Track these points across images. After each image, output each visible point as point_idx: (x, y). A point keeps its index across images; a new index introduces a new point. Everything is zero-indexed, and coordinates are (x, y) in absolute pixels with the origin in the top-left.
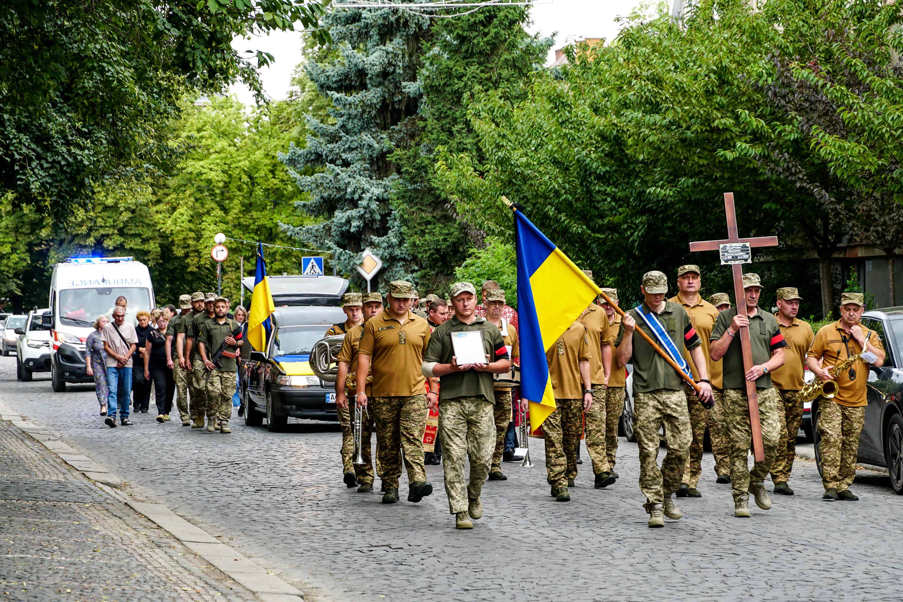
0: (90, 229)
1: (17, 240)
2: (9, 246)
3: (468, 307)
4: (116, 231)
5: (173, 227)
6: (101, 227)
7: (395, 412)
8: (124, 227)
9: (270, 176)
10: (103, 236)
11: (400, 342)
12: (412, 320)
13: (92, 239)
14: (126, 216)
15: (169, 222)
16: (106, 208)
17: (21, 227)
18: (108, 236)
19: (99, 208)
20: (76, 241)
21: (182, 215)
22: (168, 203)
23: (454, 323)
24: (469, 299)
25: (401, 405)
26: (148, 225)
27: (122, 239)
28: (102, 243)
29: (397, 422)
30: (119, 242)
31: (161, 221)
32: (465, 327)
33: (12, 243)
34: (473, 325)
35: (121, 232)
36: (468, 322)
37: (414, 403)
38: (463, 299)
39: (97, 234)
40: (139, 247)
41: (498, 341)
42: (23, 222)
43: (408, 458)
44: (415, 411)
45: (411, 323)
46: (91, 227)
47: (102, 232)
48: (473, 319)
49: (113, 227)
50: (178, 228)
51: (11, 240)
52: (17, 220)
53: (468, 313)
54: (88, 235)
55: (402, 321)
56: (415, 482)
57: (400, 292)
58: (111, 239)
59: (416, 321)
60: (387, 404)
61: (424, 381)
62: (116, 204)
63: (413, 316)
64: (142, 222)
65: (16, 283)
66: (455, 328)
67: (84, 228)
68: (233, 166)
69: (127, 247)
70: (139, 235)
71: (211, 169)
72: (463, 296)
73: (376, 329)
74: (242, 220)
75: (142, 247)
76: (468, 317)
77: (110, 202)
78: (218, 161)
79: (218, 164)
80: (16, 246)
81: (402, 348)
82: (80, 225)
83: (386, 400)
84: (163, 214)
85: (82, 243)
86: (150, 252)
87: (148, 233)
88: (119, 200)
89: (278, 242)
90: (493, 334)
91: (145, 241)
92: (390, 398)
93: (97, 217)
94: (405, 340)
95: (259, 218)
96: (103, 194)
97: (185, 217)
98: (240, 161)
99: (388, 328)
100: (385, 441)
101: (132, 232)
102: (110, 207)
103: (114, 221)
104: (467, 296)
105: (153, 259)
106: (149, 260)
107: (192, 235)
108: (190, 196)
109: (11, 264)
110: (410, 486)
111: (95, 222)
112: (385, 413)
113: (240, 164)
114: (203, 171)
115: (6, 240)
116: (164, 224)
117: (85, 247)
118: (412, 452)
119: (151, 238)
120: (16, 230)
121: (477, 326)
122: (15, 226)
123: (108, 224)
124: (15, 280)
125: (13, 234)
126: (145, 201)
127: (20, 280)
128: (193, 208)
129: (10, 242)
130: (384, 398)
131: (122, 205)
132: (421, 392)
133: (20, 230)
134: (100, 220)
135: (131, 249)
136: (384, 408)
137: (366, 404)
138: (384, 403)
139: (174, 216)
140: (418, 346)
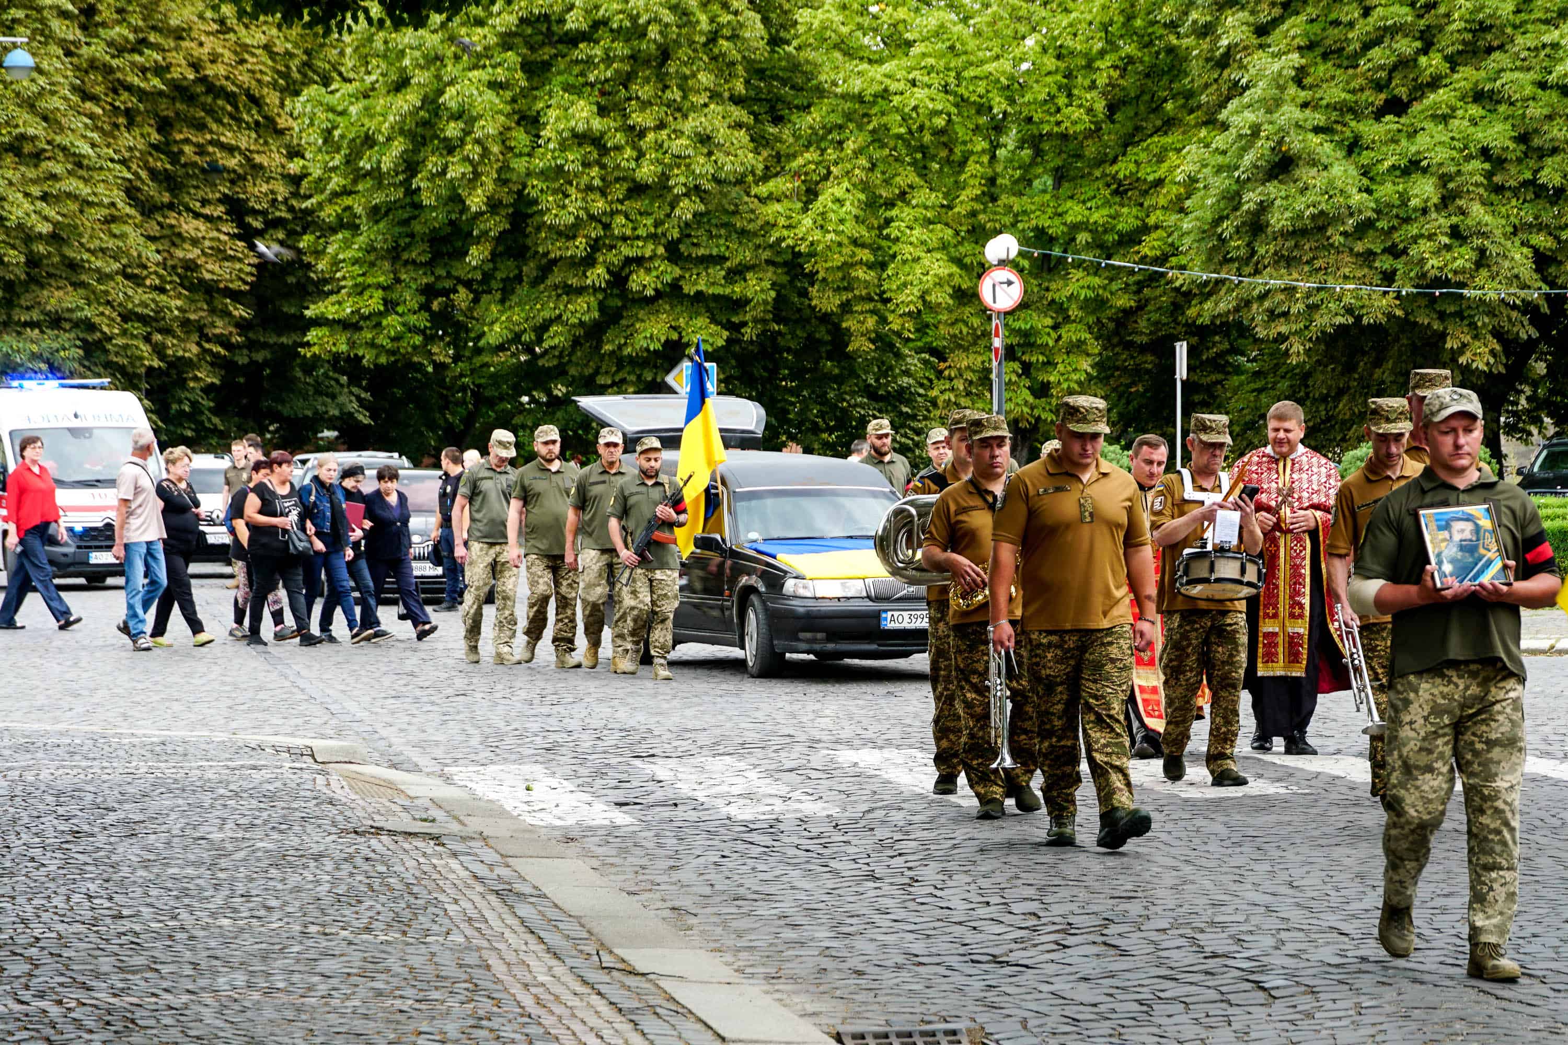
0: (595, 246)
1: (398, 281)
2: (379, 294)
3: (1466, 449)
4: (661, 250)
5: (817, 235)
6: (624, 239)
7: (1072, 662)
8: (679, 241)
9: (1062, 100)
10: (628, 261)
11: (1082, 520)
12: (1105, 475)
13: (600, 270)
14: (687, 209)
15: (807, 221)
16: (637, 189)
17: (407, 247)
18: (639, 261)
19: (619, 191)
20: (556, 277)
21: (839, 201)
22: (797, 174)
23: (1427, 485)
24: (1468, 430)
25: (1083, 649)
26: (743, 233)
27: (677, 272)
28: (626, 279)
29: (1074, 683)
30: (668, 278)
31: (782, 221)
32: (1452, 497)
33: (384, 289)
34: (1472, 489)
35: (674, 253)
36: (1462, 483)
37: (1111, 643)
38: (1454, 430)
39: (613, 258)
40: (718, 290)
41: (1532, 530)
42: (412, 235)
43: (1098, 757)
44: (1113, 661)
45: (1103, 481)
46: (597, 240)
47: (627, 251)
48: (1473, 477)
49: (653, 237)
50: (829, 237)
51: (381, 279)
52: (397, 230)
53: (1464, 462)
54: (589, 261)
55: (1085, 477)
56: (1115, 809)
57: (1084, 420)
58: (648, 270)
59: (1113, 476)
60: (1056, 647)
61: (1127, 601)
62: (665, 177)
63: (1105, 466)
64: (725, 225)
65: (358, 398)
66: (1428, 499)
67: (581, 242)
68: (970, 73)
69: (689, 289)
70: (722, 259)
71: (913, 83)
72: (1454, 423)
73: (1032, 492)
74: (982, 217)
75: (728, 291)
76: (1463, 470)
77: (646, 172)
78: (931, 61)
79: (930, 70)
80: (395, 296)
81: (1086, 531)
82: (569, 233)
83: (1054, 638)
84: (786, 203)
85: (573, 281)
86: (748, 301)
87: (745, 255)
88: (671, 167)
89: (1076, 274)
90: (1519, 513)
91: (737, 273)
92: (1061, 633)
93: (613, 213)
94: (1091, 514)
95: (1025, 212)
96: (628, 152)
97: (848, 206)
98: (982, 62)
99: (1058, 489)
100: (1051, 721)
101: (701, 252)
102: (647, 187)
103: (657, 224)
104: (1464, 423)
105: (756, 321)
106: (744, 324)
107: (865, 255)
108: (857, 153)
109: (382, 340)
110: (1102, 816)
111: (607, 226)
112: (1052, 666)
113: (990, 67)
114: (894, 86)
115: (370, 280)
116: (789, 227)
117: (581, 291)
118: (1105, 746)
119: (751, 268)
120: (394, 254)
121: (1482, 493)
122: (390, 244)
123: (641, 232)
124: (355, 390)
125: (387, 265)
126: (740, 169)
127: (366, 390)
128: (865, 186)
129: (379, 286)
130: (1050, 633)
131: (679, 181)
132: (1122, 621)
133: (405, 256)
134: (620, 220)
135: (699, 294)
136: (1049, 656)
137: (1012, 644)
138: (1050, 645)
139: (818, 206)
140: (1118, 526)
